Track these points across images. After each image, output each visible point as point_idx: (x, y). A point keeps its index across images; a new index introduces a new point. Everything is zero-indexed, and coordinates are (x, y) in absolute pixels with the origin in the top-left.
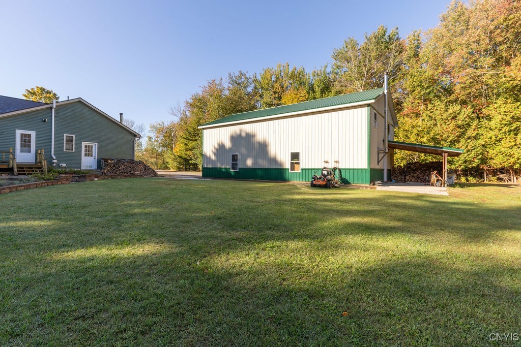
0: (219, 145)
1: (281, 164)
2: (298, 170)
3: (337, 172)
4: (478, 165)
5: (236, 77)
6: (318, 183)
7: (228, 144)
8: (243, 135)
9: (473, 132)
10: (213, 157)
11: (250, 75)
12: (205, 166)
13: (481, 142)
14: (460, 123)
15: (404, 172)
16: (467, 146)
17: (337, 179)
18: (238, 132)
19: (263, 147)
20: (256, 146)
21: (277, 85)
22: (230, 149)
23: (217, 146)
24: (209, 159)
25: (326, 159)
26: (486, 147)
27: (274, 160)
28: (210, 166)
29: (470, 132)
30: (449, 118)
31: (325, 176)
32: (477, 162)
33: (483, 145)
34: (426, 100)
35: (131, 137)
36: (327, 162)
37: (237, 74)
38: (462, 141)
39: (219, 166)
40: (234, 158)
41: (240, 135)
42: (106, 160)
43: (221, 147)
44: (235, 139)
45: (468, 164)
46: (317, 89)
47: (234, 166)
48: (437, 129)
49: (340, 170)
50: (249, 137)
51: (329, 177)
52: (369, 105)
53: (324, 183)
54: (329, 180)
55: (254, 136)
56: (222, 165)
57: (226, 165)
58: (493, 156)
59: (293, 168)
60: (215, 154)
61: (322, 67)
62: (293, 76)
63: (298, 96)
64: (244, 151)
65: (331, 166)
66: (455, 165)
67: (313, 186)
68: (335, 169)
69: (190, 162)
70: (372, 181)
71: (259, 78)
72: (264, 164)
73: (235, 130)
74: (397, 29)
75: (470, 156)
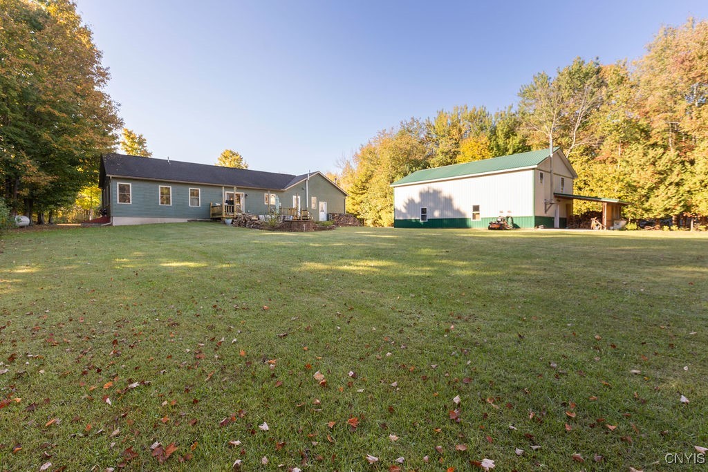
0: (409, 200)
1: (464, 215)
2: (479, 219)
3: (510, 219)
4: (681, 213)
5: (407, 124)
6: (493, 227)
7: (417, 199)
8: (431, 191)
9: (676, 177)
10: (404, 210)
11: (423, 120)
12: (397, 218)
13: (686, 188)
14: (659, 169)
15: (580, 220)
16: (667, 194)
17: (509, 224)
18: (426, 189)
19: (448, 202)
20: (443, 200)
21: (454, 131)
22: (419, 203)
23: (407, 202)
24: (400, 212)
25: (509, 210)
26: (692, 194)
27: (458, 211)
28: (401, 218)
29: (674, 178)
30: (647, 164)
31: (499, 222)
32: (678, 210)
33: (689, 192)
34: (625, 143)
35: (343, 197)
36: (502, 212)
37: (409, 121)
38: (662, 187)
39: (409, 218)
40: (424, 211)
41: (428, 192)
42: (333, 215)
43: (411, 202)
44: (424, 195)
45: (669, 211)
46: (500, 133)
47: (423, 217)
48: (634, 176)
49: (512, 218)
50: (436, 193)
51: (502, 222)
52: (533, 169)
53: (498, 226)
54: (502, 225)
55: (440, 192)
56: (412, 216)
57: (417, 217)
58: (697, 202)
59: (474, 217)
60: (405, 208)
61: (505, 108)
62: (473, 118)
63: (479, 144)
64: (431, 204)
65: (504, 215)
66: (653, 213)
67: (490, 228)
68: (508, 217)
69: (358, 217)
70: (537, 225)
71: (433, 122)
72: (449, 215)
73: (424, 188)
74: (597, 59)
75: (671, 204)
